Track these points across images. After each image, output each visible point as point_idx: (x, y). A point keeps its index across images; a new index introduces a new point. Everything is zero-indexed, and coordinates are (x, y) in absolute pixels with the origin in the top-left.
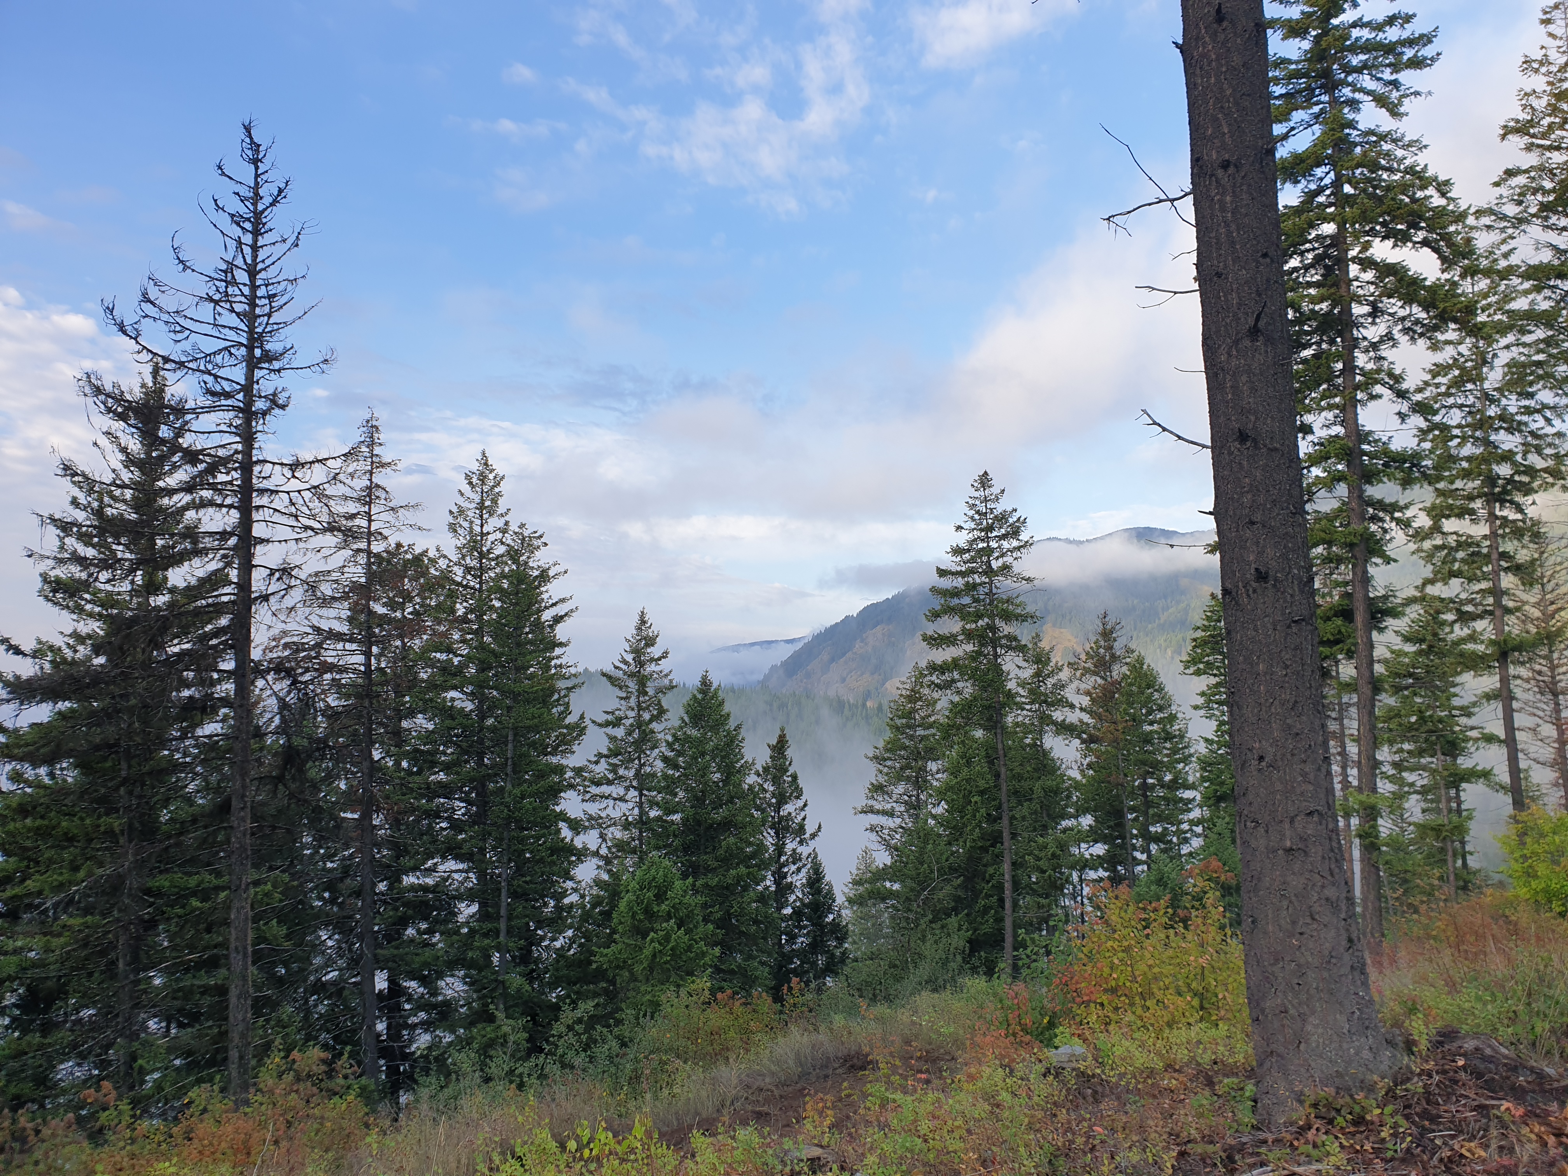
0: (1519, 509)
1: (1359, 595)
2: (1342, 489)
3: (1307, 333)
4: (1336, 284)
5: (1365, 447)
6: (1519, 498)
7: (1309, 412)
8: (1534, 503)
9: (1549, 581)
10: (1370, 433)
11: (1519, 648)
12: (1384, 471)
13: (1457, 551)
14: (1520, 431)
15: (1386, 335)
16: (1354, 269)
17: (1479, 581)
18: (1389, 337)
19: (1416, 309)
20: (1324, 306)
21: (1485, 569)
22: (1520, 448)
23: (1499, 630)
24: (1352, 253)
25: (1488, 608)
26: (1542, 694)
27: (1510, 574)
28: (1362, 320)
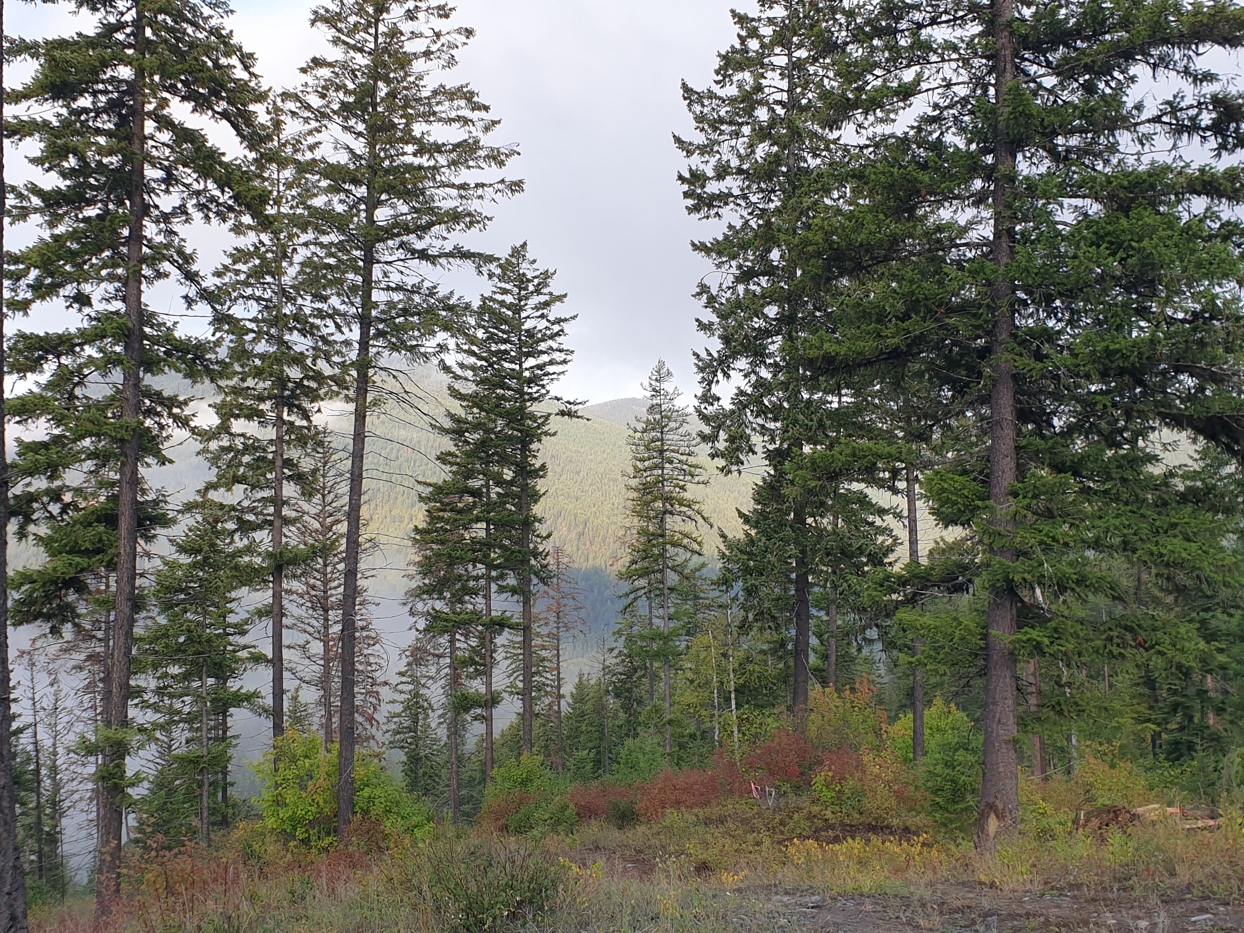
0: (306, 416)
1: (125, 499)
2: (117, 375)
3: (92, 187)
4: (129, 138)
5: (147, 330)
6: (306, 405)
7: (86, 281)
8: (319, 411)
9: (329, 492)
10: (153, 315)
11: (294, 561)
12: (165, 360)
13: (243, 454)
14: (312, 334)
15: (179, 208)
16: (149, 126)
17: (261, 488)
18: (182, 210)
19: (211, 185)
20: (113, 161)
21: (269, 476)
22: (311, 351)
23: (276, 541)
24: (149, 107)
25: (269, 518)
26: (314, 610)
27: (292, 483)
28: (153, 185)
